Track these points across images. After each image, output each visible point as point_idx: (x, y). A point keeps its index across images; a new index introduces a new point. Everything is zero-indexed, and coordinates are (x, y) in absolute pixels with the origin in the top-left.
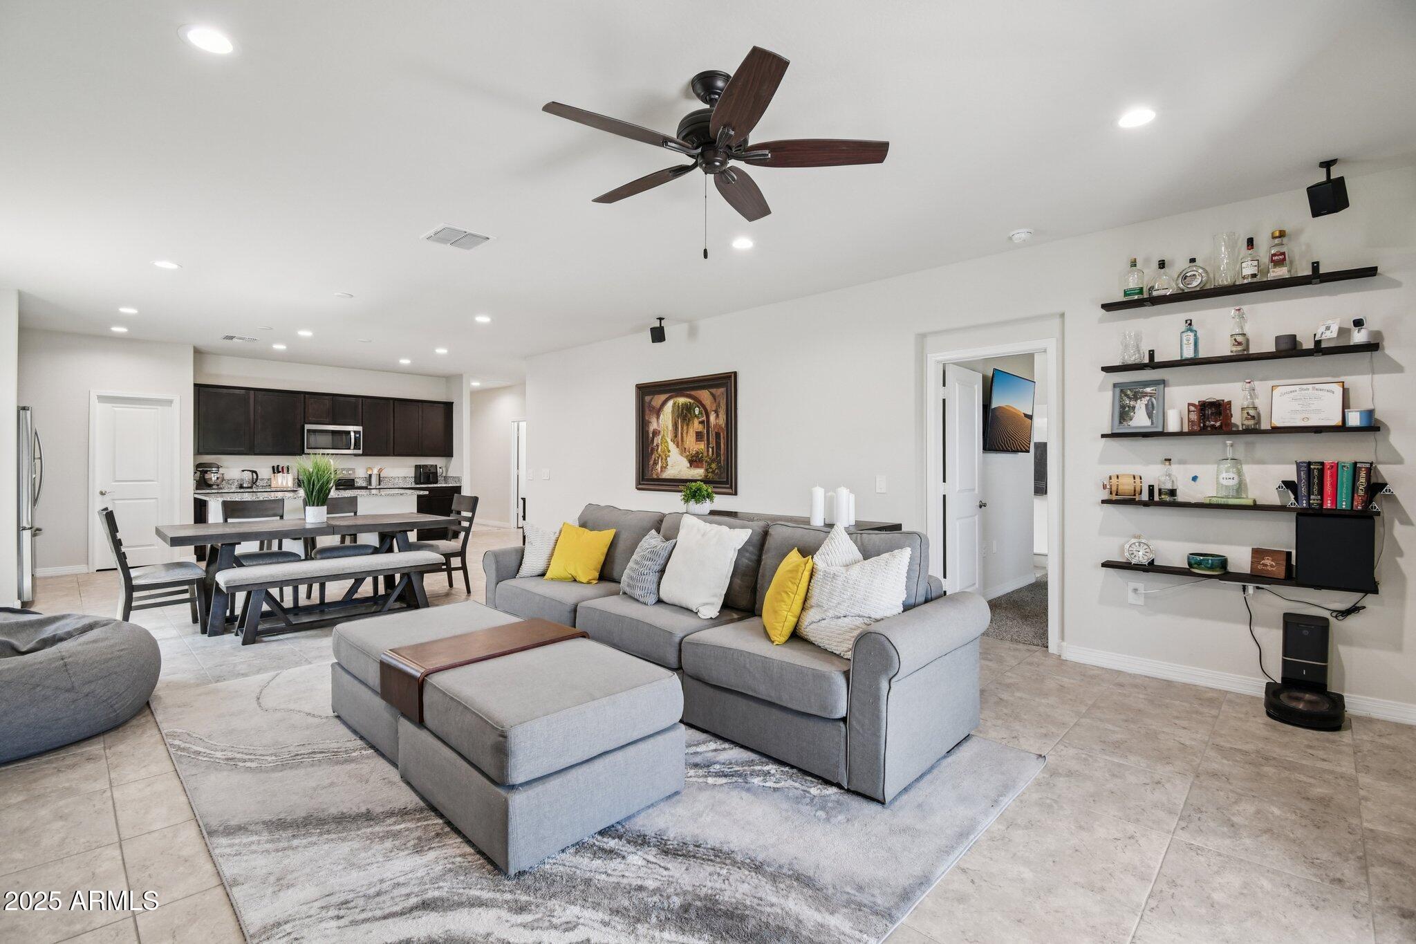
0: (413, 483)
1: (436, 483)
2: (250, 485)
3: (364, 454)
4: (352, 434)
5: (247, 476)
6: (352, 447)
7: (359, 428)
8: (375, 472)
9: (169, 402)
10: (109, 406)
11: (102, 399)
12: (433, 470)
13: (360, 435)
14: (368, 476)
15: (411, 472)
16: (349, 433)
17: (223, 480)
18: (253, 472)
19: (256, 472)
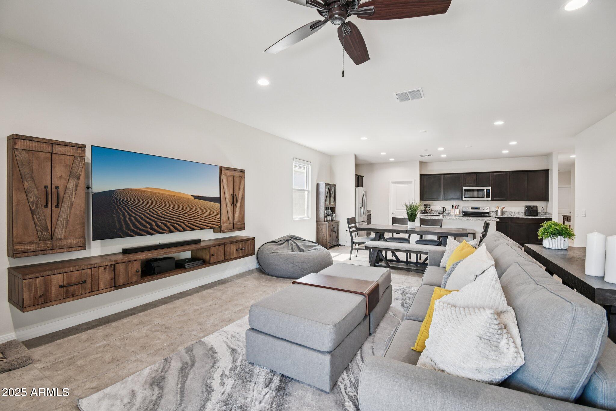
0: (524, 216)
1: (537, 215)
2: (442, 213)
3: (492, 200)
4: (485, 191)
5: (441, 209)
6: (485, 197)
7: (490, 188)
8: (500, 209)
9: (411, 182)
10: (395, 185)
11: (393, 183)
12: (535, 209)
13: (489, 191)
14: (496, 211)
15: (523, 210)
16: (484, 190)
17: (432, 210)
18: (444, 207)
19: (445, 208)
